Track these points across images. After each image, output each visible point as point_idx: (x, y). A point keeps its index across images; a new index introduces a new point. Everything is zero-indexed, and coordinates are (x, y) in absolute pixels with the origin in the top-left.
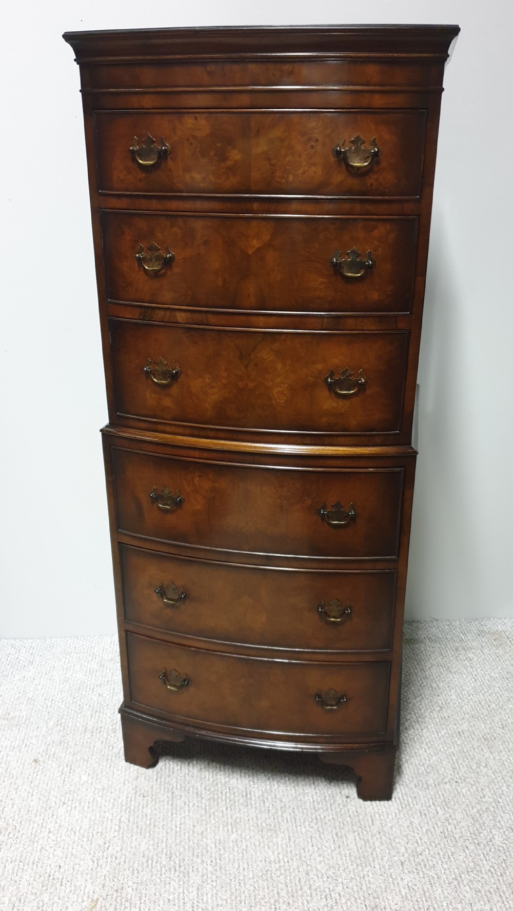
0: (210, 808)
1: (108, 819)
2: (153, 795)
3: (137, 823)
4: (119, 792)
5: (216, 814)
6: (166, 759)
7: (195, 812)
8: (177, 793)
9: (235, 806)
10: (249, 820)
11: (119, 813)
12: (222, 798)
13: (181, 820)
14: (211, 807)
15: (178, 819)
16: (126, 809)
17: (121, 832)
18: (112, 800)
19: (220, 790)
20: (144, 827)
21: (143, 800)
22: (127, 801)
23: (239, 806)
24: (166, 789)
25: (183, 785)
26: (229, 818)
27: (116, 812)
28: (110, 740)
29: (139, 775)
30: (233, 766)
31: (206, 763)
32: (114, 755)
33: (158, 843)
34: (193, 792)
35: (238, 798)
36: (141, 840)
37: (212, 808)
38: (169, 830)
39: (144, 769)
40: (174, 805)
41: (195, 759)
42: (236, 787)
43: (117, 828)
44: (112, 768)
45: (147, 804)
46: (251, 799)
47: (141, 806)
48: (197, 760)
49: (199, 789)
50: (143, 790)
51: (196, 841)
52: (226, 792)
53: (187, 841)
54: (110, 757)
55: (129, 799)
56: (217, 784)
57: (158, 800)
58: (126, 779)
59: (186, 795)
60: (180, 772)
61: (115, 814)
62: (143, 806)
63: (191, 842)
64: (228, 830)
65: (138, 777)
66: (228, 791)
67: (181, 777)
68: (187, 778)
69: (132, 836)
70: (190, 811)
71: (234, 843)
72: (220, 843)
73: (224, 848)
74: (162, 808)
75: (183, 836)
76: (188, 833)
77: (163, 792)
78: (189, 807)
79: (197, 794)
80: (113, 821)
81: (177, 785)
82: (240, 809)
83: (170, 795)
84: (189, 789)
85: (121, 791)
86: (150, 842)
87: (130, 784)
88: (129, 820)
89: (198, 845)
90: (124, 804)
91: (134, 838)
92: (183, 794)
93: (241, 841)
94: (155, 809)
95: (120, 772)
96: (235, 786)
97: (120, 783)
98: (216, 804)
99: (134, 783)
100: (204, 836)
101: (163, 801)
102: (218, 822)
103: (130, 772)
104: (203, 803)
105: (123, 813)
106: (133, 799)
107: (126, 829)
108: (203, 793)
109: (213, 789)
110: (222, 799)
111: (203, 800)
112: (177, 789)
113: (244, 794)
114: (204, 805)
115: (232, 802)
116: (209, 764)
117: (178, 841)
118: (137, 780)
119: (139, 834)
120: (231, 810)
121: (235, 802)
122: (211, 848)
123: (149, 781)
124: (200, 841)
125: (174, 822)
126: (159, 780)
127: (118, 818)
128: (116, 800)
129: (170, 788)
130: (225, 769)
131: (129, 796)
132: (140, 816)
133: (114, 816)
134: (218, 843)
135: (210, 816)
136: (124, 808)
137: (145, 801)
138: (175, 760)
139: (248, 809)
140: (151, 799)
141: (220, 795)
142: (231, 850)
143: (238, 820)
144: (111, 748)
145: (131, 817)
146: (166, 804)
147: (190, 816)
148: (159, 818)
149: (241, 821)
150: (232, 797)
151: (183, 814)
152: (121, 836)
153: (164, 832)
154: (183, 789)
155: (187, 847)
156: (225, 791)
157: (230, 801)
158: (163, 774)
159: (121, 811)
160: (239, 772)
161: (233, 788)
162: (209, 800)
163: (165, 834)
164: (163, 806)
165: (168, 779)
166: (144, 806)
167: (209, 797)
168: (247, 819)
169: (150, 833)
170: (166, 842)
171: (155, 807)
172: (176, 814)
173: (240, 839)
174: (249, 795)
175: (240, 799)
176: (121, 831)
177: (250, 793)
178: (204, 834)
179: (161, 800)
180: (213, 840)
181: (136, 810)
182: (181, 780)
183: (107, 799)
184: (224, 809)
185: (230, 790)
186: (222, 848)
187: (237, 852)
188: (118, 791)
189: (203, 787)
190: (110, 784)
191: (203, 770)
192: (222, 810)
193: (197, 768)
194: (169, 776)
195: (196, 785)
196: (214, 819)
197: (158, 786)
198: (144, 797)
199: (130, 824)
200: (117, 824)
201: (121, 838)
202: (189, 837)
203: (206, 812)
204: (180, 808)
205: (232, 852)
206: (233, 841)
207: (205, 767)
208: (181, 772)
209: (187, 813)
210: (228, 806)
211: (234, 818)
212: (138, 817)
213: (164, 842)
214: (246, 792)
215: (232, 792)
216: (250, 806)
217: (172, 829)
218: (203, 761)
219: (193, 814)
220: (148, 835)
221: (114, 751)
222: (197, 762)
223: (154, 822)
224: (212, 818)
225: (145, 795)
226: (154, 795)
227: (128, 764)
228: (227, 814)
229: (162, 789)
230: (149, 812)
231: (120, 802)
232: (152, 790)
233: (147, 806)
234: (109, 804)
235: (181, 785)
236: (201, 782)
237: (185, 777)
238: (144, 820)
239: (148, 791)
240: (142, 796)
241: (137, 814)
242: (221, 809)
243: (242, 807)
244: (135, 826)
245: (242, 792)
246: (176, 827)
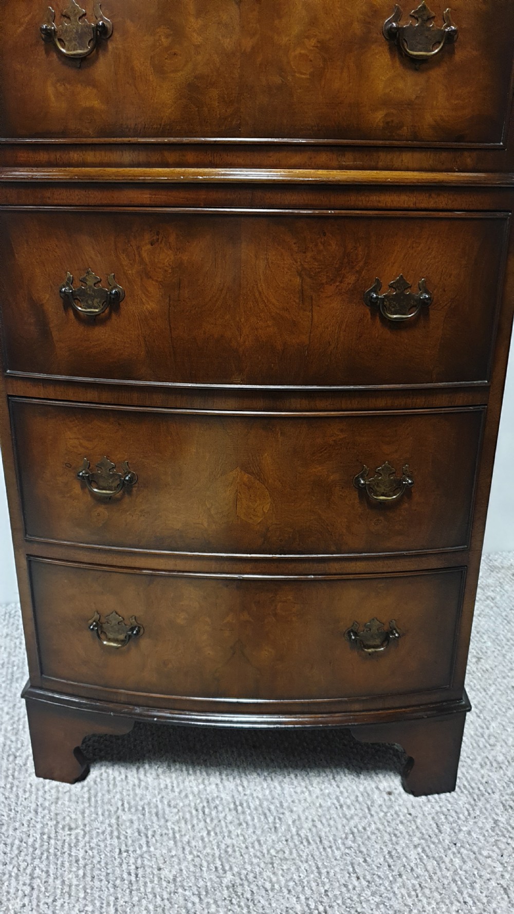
0: (181, 836)
1: (10, 876)
2: (85, 825)
3: (62, 875)
4: (29, 826)
5: (193, 843)
6: (102, 766)
7: (158, 845)
8: (124, 817)
9: (222, 828)
10: (247, 848)
11: (29, 862)
12: (197, 816)
13: (136, 861)
14: (183, 833)
15: (132, 861)
16: (42, 854)
17: (35, 896)
18: (17, 842)
19: (193, 804)
20: (75, 882)
21: (70, 835)
22: (42, 839)
23: (227, 826)
24: (107, 813)
25: (133, 803)
26: (215, 848)
27: (25, 860)
28: (10, 746)
29: (60, 795)
30: (206, 766)
31: (165, 765)
32: (17, 769)
33: (101, 907)
34: (150, 812)
35: (223, 814)
36: (71, 906)
37: (185, 835)
38: (118, 882)
39: (67, 786)
40: (122, 838)
41: (146, 761)
42: (217, 797)
43: (27, 890)
44: (14, 789)
45: (78, 841)
46: (243, 812)
47: (66, 845)
48: (150, 763)
49: (160, 806)
50: (68, 819)
51: (166, 896)
52: (204, 807)
53: (150, 896)
54: (10, 772)
55: (45, 837)
56: (186, 796)
57: (94, 833)
58: (39, 804)
59: (139, 819)
60: (125, 783)
61: (23, 865)
62: (70, 845)
63: (159, 899)
64: (216, 868)
65: (58, 799)
66: (205, 804)
67: (128, 790)
68: (138, 791)
69: (55, 901)
70: (150, 844)
71: (231, 890)
72: (207, 892)
73: (215, 902)
74: (102, 845)
75: (142, 889)
76: (152, 882)
77: (101, 818)
78: (147, 837)
79: (157, 814)
80: (20, 878)
81: (123, 805)
82: (230, 832)
83: (113, 821)
84: (143, 809)
85: (31, 825)
86: (87, 908)
87: (46, 811)
88: (47, 872)
89: (171, 903)
90: (37, 845)
91: (58, 903)
92: (135, 818)
93: (242, 885)
94: (91, 849)
95: (27, 794)
96: (215, 795)
97: (30, 812)
98: (190, 827)
99: (53, 808)
100: (178, 884)
101: (103, 833)
102: (198, 856)
103: (45, 792)
104: (169, 828)
105: (37, 862)
106: (53, 835)
107: (43, 889)
108: (167, 812)
109: (181, 804)
110: (198, 819)
111: (169, 824)
112: (124, 810)
113: (232, 806)
114: (171, 832)
115: (215, 822)
116: (169, 766)
117: (136, 899)
118: (57, 803)
119: (67, 896)
120: (216, 834)
121: (220, 821)
122: (194, 904)
123: (78, 803)
124: (172, 895)
125: (124, 866)
126: (93, 799)
127: (29, 871)
128: (24, 840)
129: (113, 809)
130: (195, 772)
131: (46, 830)
132: (67, 864)
133: (21, 869)
134: (204, 893)
135: (184, 849)
136: (38, 852)
137: (73, 837)
138: (116, 767)
139: (243, 830)
140: (82, 833)
141: (194, 812)
142: (227, 902)
143: (230, 850)
144: (11, 758)
145: (51, 866)
146: (108, 838)
147: (150, 852)
148: (99, 862)
149: (234, 851)
150: (214, 813)
151: (138, 852)
152: (35, 902)
153: (110, 885)
154: (133, 810)
155: (151, 907)
156: (201, 805)
157: (212, 820)
158: (99, 789)
159: (33, 859)
160: (218, 773)
161: (213, 799)
162: (178, 822)
163: (112, 890)
164: (104, 841)
165: (107, 797)
166: (72, 845)
167: (177, 817)
168: (244, 846)
169: (85, 892)
170: (114, 905)
171: (91, 844)
172: (127, 851)
173: (238, 881)
174: (239, 808)
175: (226, 815)
176: (35, 893)
177: (241, 805)
178: (178, 880)
179: (100, 831)
180: (195, 889)
181: (59, 853)
182: (129, 795)
183: (9, 841)
184: (205, 834)
185: (208, 802)
186: (212, 901)
187: (239, 906)
188: (26, 825)
189: (166, 803)
190: (12, 816)
191: (162, 777)
192: (202, 836)
193: (151, 774)
194: (109, 791)
195: (154, 800)
196: (191, 853)
197: (93, 810)
198: (70, 829)
199: (51, 880)
200: (28, 882)
201: (34, 907)
202: (153, 888)
203: (175, 842)
204: (133, 841)
205: (229, 907)
206: (228, 888)
207: (164, 772)
208: (128, 783)
209: (145, 849)
210: (209, 828)
211: (223, 846)
212: (63, 865)
213: (112, 904)
214: (235, 803)
215: (212, 805)
216: (245, 825)
217: (123, 880)
218: (159, 763)
219: (156, 849)
220: (82, 895)
221: (17, 762)
222: (150, 766)
223: (92, 870)
224: (187, 852)
225: (73, 826)
226: (88, 826)
227: (41, 779)
228: (210, 841)
229: (100, 813)
230: (81, 854)
231: (30, 843)
232: (84, 817)
233: (76, 846)
234: (11, 850)
235: (129, 803)
236: (160, 796)
237: (134, 790)
238: (74, 869)
239: (76, 820)
240: (66, 829)
241: (60, 860)
242: (199, 835)
243: (232, 828)
244: (58, 882)
245: (228, 804)
246: (129, 874)
